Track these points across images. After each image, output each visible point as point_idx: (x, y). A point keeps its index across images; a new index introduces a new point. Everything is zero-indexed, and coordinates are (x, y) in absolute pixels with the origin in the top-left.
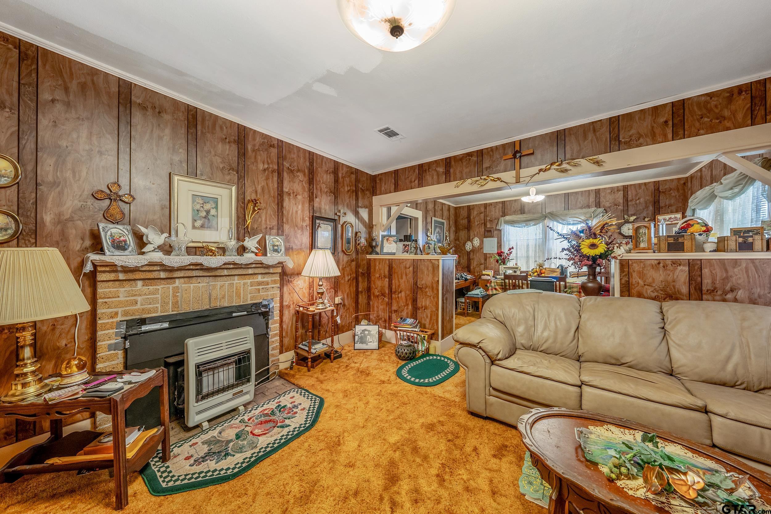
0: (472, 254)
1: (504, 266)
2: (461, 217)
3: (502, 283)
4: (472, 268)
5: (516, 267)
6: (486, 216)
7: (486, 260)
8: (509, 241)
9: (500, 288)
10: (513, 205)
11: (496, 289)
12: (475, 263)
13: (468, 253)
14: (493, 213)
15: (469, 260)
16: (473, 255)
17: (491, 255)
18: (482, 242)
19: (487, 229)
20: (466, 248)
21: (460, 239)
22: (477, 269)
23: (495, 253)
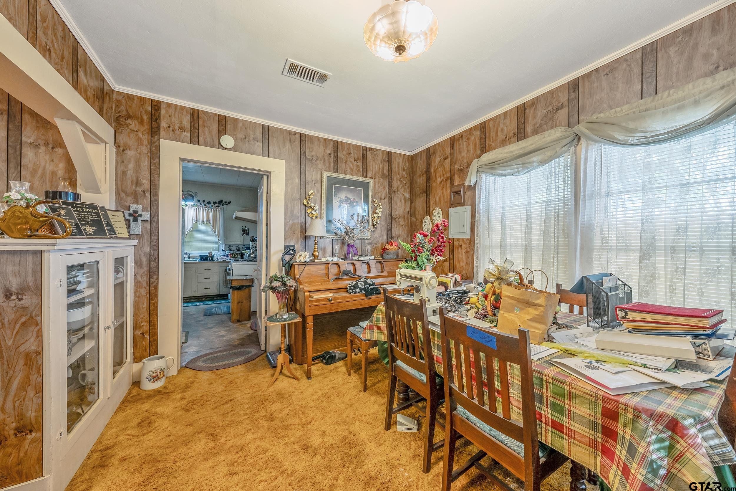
2: (418, 173)
6: (453, 163)
7: (452, 252)
10: (501, 126)
14: (464, 153)
17: (460, 242)
18: (446, 216)
19: (453, 190)
21: (416, 212)
23: (467, 239)
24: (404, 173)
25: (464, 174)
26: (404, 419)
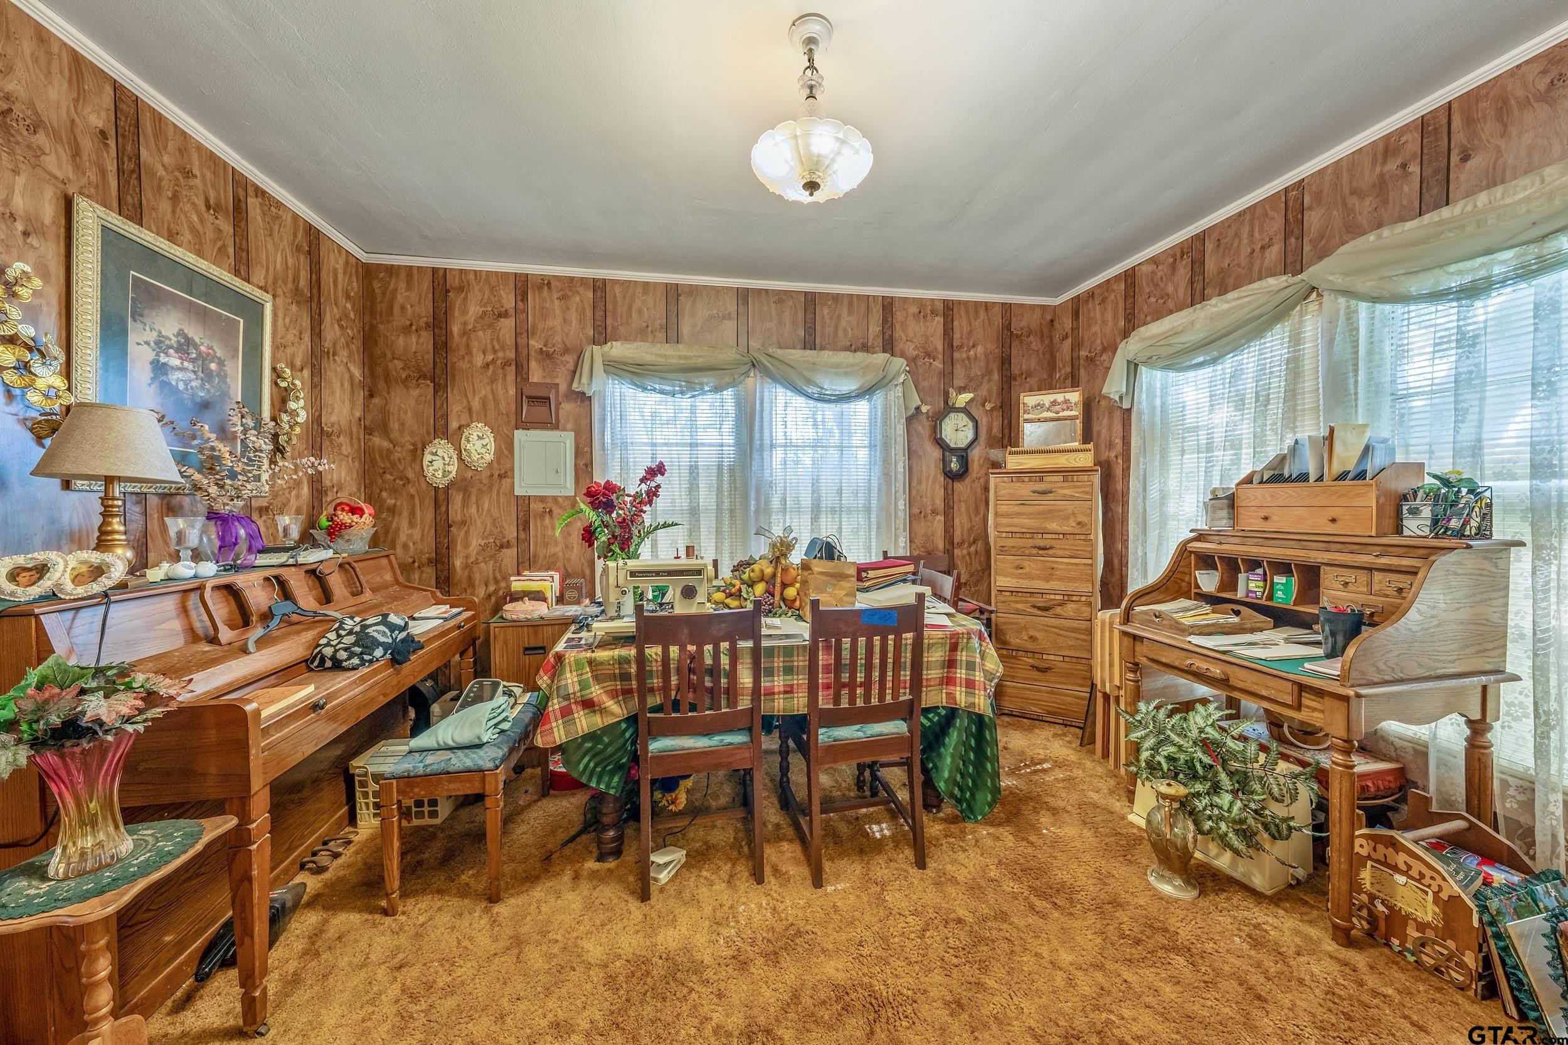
0: (457, 499)
1: (632, 564)
2: (399, 320)
3: (623, 661)
4: (458, 563)
5: (693, 562)
6: (522, 331)
7: (524, 525)
8: (624, 446)
9: (613, 694)
10: (638, 303)
11: (588, 705)
12: (475, 542)
13: (440, 497)
14: (555, 322)
15: (443, 527)
16: (465, 503)
17: (549, 506)
18: (506, 448)
19: (528, 391)
20: (429, 472)
21: (394, 425)
22: (486, 569)
23: (567, 498)
24: (349, 306)
25: (555, 364)
26: (665, 854)
